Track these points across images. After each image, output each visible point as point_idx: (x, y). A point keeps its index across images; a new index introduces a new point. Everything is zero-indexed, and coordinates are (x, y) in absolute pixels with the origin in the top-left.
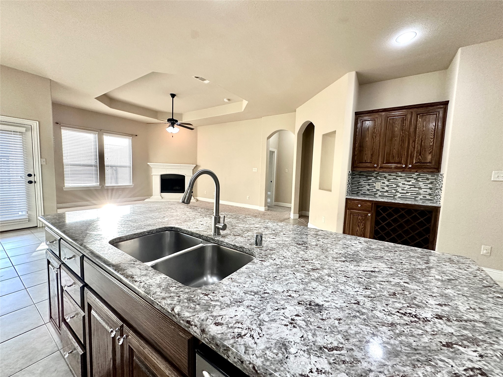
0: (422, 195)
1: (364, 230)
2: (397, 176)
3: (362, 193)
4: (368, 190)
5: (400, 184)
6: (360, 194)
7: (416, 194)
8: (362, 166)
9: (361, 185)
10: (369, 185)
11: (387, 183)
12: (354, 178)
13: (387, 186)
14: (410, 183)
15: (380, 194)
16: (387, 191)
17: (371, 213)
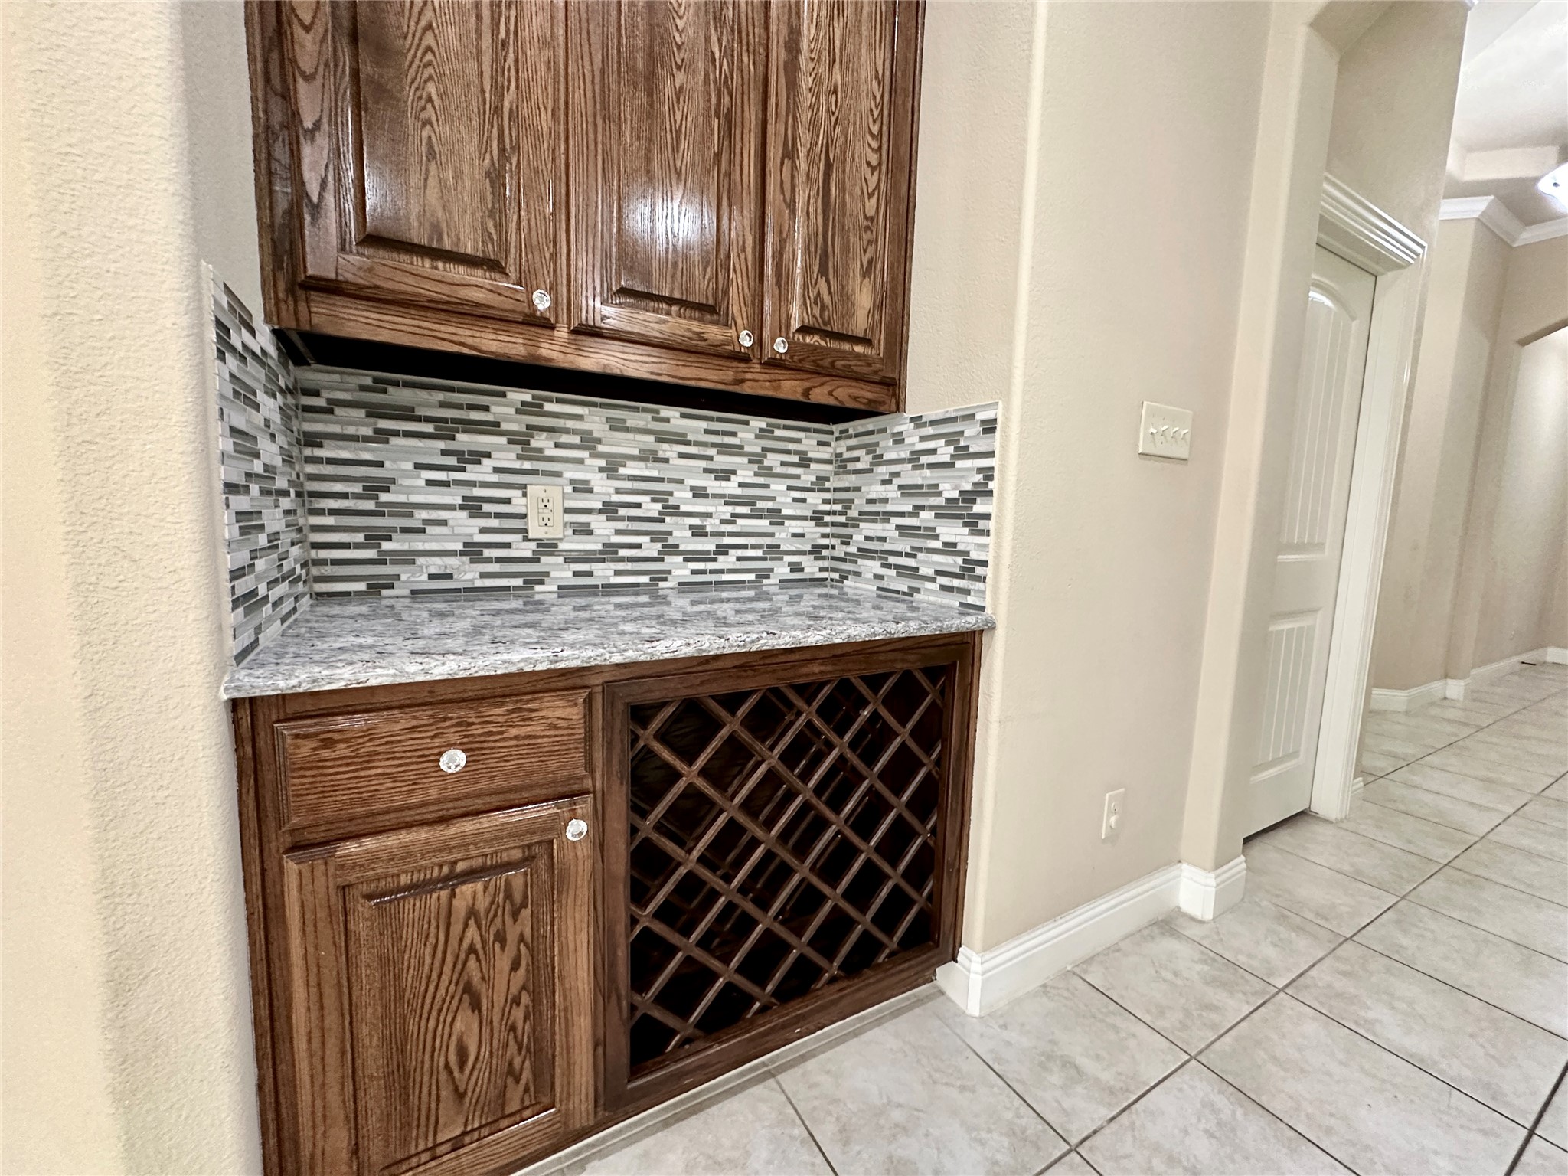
0: (788, 559)
1: (533, 1014)
2: (663, 438)
3: (422, 581)
4: (473, 551)
5: (681, 496)
6: (400, 590)
7: (759, 553)
8: (406, 285)
9: (406, 510)
10: (472, 506)
11: (604, 488)
12: (313, 440)
13: (609, 510)
14: (731, 487)
15: (562, 573)
16: (609, 552)
17: (585, 805)
